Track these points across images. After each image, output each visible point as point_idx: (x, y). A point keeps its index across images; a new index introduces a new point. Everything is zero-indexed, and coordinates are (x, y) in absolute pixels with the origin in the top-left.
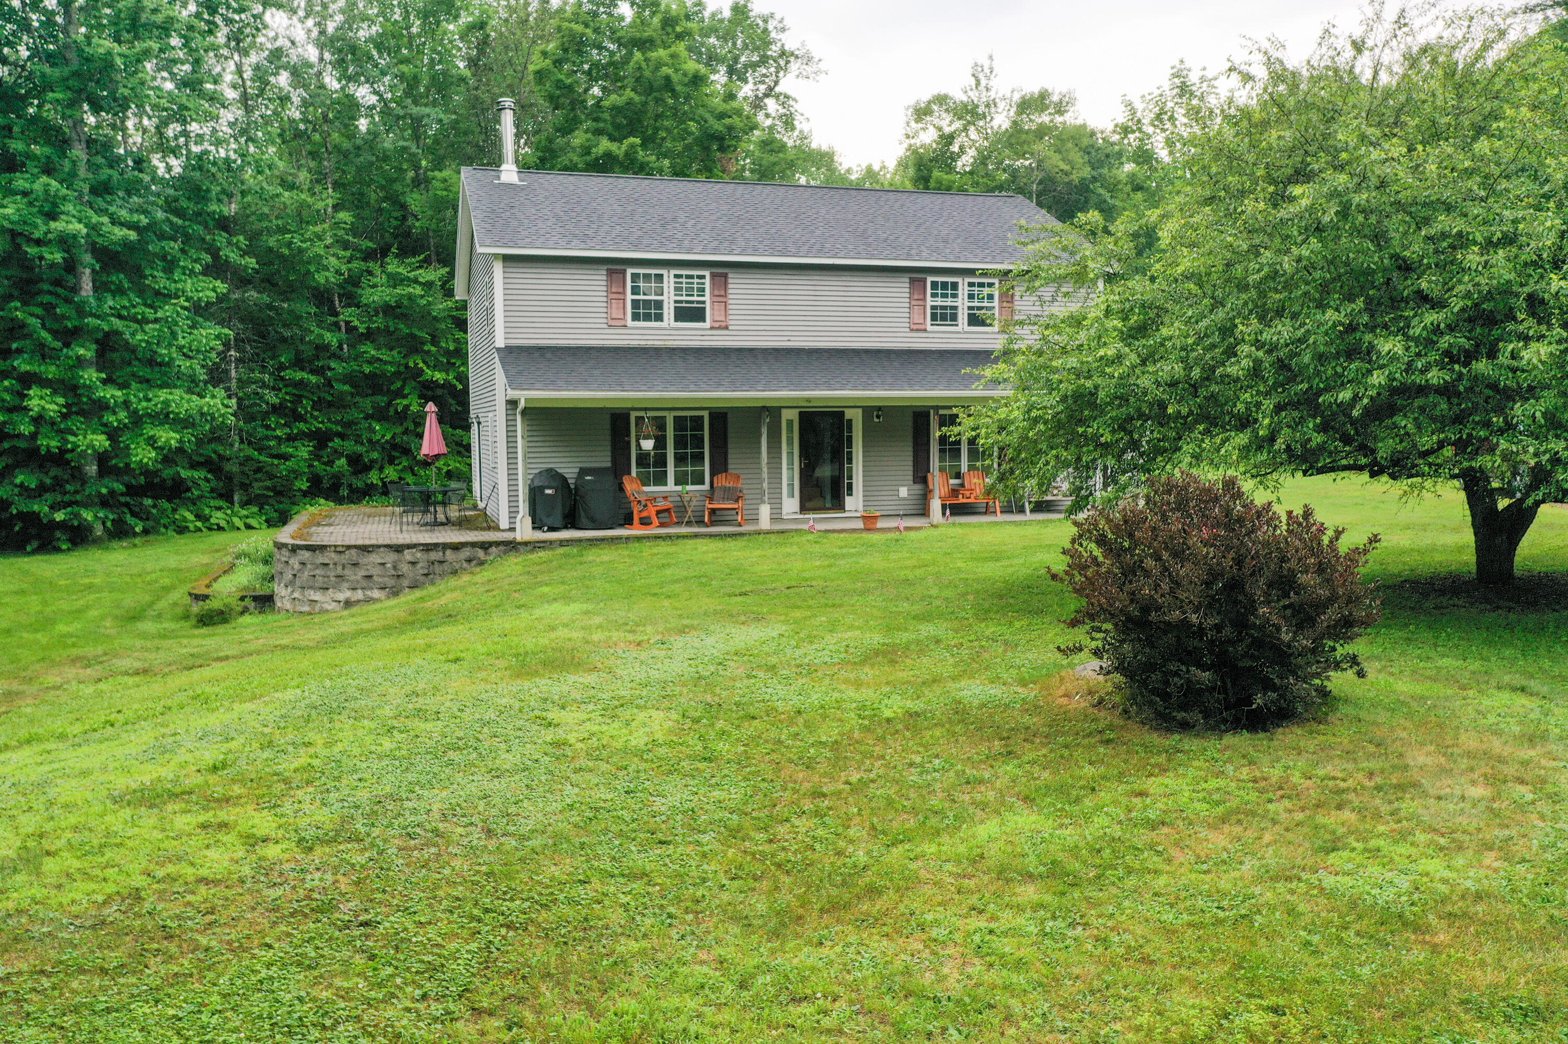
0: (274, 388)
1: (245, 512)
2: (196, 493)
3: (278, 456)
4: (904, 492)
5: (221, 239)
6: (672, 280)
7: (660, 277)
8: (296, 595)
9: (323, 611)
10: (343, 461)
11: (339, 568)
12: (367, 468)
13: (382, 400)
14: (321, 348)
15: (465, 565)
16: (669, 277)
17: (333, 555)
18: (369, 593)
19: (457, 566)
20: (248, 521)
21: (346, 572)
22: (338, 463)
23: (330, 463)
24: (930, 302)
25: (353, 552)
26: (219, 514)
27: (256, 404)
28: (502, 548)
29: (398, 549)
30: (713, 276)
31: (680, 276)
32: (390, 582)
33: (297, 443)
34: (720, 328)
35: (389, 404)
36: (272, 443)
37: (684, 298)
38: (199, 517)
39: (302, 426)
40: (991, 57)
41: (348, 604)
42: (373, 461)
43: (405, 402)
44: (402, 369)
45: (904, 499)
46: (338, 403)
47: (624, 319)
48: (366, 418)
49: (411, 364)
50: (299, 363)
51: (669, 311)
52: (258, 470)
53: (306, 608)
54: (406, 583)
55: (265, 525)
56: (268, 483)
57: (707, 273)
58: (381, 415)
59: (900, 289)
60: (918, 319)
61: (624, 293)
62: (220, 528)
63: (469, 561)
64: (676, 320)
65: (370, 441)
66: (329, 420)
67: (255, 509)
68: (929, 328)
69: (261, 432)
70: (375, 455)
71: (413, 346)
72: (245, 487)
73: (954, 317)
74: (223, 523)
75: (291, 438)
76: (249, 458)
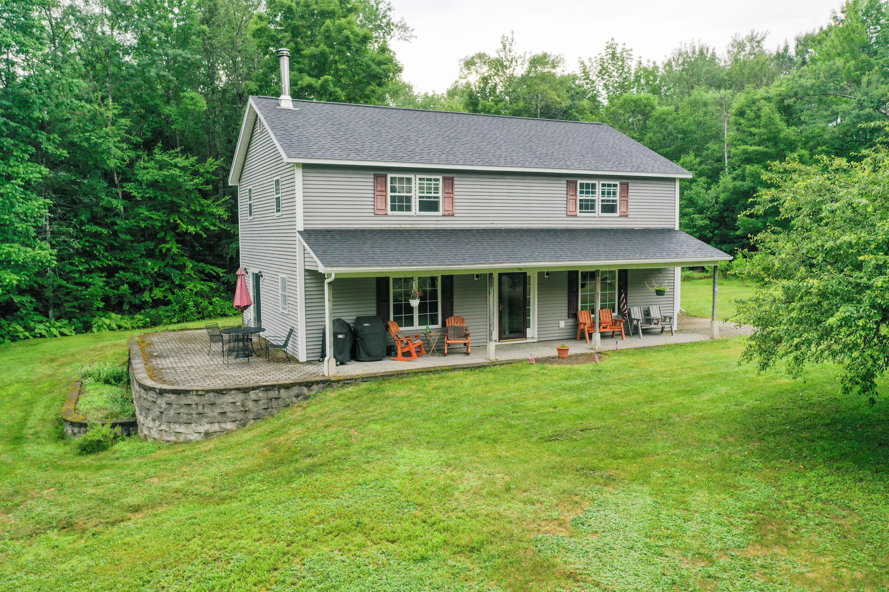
0: (76, 238)
1: (58, 324)
2: (24, 312)
3: (81, 284)
4: (562, 324)
5: (42, 136)
6: (418, 182)
7: (409, 180)
8: (163, 427)
9: (187, 442)
10: (126, 286)
11: (200, 407)
12: (141, 290)
13: (151, 245)
14: (109, 210)
15: (294, 400)
16: (415, 179)
17: (195, 397)
18: (223, 425)
19: (289, 401)
20: (63, 330)
21: (206, 410)
22: (122, 288)
23: (117, 288)
24: (579, 197)
25: (211, 395)
26: (41, 326)
27: (64, 249)
28: (321, 385)
29: (245, 390)
30: (444, 179)
31: (423, 179)
32: (239, 416)
33: (93, 275)
34: (448, 215)
35: (156, 246)
36: (77, 275)
37: (425, 195)
38: (26, 328)
39: (97, 263)
40: (512, 32)
41: (207, 435)
42: (145, 286)
43: (168, 246)
44: (165, 224)
45: (563, 329)
46: (122, 248)
47: (386, 210)
48: (142, 256)
49: (172, 221)
50: (94, 220)
51: (415, 204)
52: (68, 294)
53: (173, 438)
54: (251, 416)
55: (74, 333)
56: (76, 303)
57: (440, 177)
58: (150, 254)
59: (561, 187)
60: (571, 208)
61: (386, 191)
62: (42, 336)
63: (297, 396)
64: (420, 210)
65: (144, 272)
66: (116, 258)
67: (66, 322)
68: (579, 214)
69: (68, 268)
70: (148, 282)
71: (173, 208)
72: (56, 306)
73: (593, 207)
74: (44, 333)
75: (89, 271)
76: (60, 286)
